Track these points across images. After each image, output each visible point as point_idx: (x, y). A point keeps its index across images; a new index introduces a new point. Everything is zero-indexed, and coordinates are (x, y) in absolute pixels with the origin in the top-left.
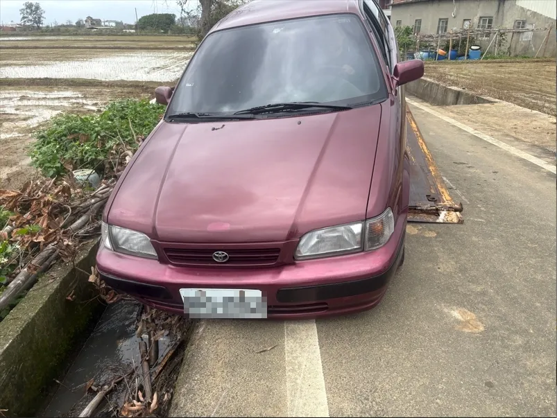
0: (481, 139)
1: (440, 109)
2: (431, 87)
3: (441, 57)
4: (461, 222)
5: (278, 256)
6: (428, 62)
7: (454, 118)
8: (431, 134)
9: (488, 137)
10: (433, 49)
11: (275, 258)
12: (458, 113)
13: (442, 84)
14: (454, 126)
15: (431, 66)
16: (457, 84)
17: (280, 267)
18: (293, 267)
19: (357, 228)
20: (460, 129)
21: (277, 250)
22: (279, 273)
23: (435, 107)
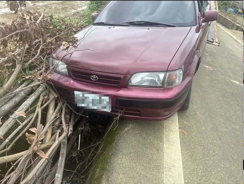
0: (237, 41)
1: (228, 30)
2: (229, 22)
3: (239, 13)
4: (218, 45)
5: (119, 82)
6: (232, 14)
7: (231, 33)
8: (220, 35)
9: (240, 41)
10: (237, 9)
11: (118, 83)
12: (233, 32)
13: (233, 22)
14: (230, 35)
15: (233, 15)
16: (239, 24)
17: (119, 88)
18: (126, 89)
19: (162, 76)
20: (231, 36)
21: (120, 79)
22: (119, 91)
23: (226, 29)
